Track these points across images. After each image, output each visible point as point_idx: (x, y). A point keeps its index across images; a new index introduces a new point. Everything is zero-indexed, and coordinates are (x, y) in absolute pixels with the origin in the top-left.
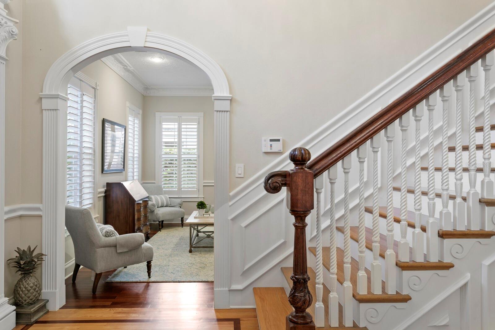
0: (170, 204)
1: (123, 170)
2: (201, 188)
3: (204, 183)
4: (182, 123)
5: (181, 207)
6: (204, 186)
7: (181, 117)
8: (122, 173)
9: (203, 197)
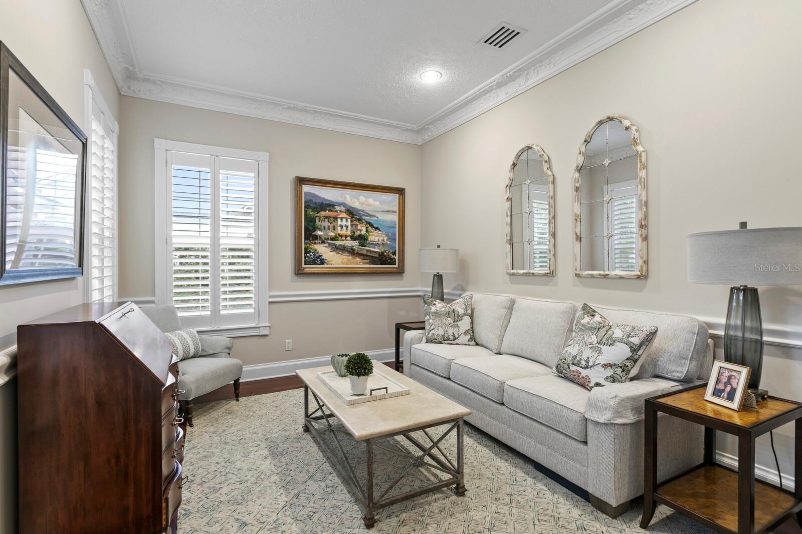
0: (202, 350)
1: (77, 273)
2: (265, 307)
3: (271, 297)
4: (220, 169)
5: (229, 354)
6: (270, 303)
7: (217, 156)
8: (74, 281)
9: (269, 325)
